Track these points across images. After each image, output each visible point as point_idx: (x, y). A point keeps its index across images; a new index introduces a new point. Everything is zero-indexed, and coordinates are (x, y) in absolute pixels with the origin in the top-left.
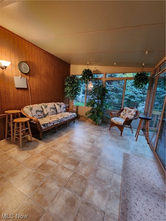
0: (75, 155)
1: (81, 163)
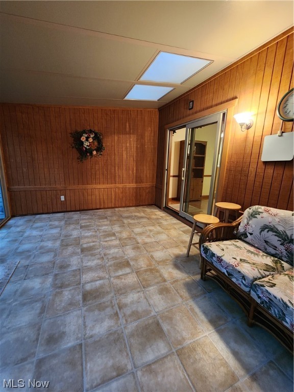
0: (107, 307)
1: (81, 302)
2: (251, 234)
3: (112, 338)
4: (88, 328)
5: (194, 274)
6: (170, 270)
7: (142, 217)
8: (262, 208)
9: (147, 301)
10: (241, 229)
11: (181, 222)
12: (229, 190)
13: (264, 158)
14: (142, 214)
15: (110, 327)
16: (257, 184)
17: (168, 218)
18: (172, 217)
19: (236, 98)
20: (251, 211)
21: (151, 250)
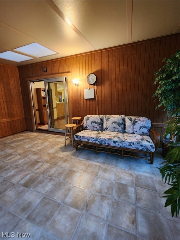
2: (88, 126)
3: (115, 206)
4: (101, 216)
5: (72, 150)
6: (62, 154)
7: (23, 139)
8: (89, 116)
9: (106, 179)
10: (85, 125)
11: (51, 135)
12: (74, 112)
13: (86, 98)
14: (22, 138)
15: (108, 204)
16: (85, 108)
17: (42, 135)
18: (44, 134)
19: (70, 72)
20: (86, 118)
21: (45, 151)
